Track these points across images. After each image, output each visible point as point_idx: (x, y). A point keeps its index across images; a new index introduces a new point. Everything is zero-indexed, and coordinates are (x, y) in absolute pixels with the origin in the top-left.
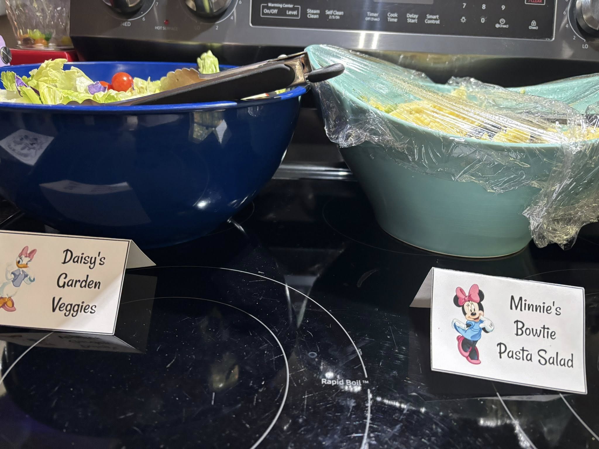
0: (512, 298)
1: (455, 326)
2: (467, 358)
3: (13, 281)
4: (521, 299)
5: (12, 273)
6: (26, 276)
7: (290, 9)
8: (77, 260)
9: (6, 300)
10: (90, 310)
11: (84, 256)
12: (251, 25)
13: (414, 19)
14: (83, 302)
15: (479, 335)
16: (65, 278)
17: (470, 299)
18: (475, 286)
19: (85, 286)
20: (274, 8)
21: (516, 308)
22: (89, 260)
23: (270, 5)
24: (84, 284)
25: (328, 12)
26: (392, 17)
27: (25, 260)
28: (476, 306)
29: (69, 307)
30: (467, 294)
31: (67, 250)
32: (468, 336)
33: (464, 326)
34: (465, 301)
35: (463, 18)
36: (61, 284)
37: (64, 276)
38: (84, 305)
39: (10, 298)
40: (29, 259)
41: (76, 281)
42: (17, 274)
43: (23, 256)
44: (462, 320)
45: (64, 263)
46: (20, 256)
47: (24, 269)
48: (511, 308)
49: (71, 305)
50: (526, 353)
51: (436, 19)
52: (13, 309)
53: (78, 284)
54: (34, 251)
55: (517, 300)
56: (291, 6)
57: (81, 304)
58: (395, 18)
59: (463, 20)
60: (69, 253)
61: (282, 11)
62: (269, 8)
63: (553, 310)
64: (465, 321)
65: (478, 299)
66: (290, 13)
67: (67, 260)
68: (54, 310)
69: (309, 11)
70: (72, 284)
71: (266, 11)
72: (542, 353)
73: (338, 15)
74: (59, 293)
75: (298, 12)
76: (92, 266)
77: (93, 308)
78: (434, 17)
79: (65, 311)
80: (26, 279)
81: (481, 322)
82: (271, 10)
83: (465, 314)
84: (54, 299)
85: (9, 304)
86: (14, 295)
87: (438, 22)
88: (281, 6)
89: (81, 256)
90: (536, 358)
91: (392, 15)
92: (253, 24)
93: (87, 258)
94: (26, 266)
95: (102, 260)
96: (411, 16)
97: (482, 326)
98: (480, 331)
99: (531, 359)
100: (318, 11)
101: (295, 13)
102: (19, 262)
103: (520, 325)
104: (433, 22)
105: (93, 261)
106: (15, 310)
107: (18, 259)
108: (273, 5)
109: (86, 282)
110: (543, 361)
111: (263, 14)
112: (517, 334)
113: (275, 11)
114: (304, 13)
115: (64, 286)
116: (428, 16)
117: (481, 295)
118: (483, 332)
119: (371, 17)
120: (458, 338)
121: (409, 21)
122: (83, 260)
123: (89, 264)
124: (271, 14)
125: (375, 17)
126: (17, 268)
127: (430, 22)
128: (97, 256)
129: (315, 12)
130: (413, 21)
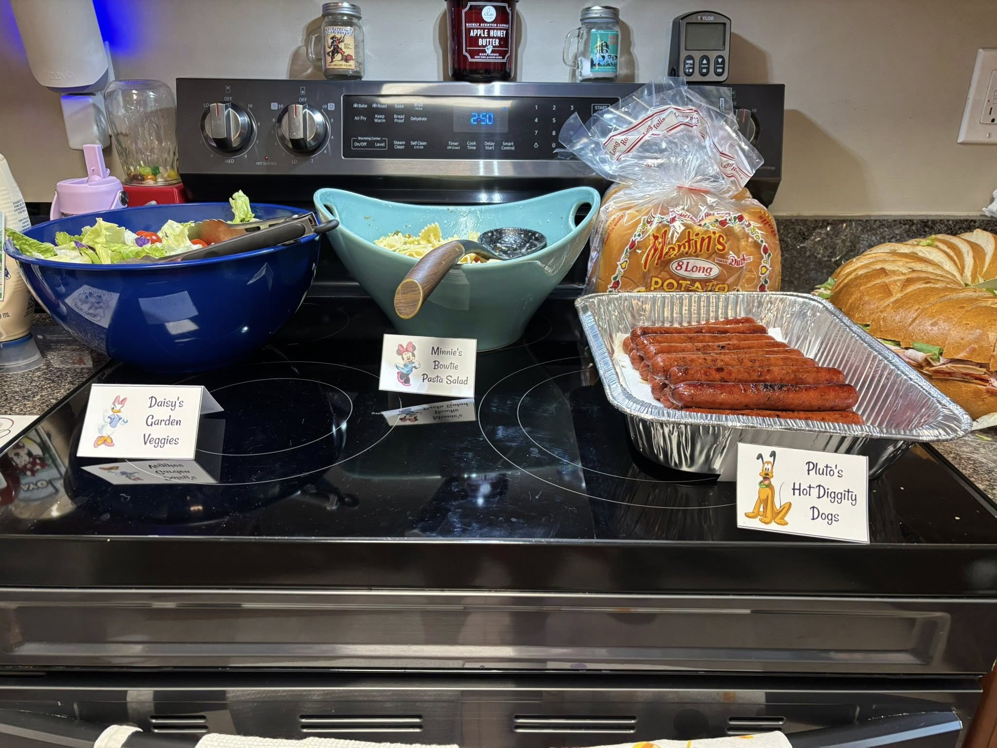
0: (433, 348)
1: (397, 366)
2: (402, 383)
3: (110, 423)
4: (438, 348)
5: (109, 417)
6: (120, 419)
7: (378, 142)
8: (161, 404)
9: (106, 438)
10: (174, 442)
11: (166, 401)
12: (343, 158)
13: (491, 146)
14: (168, 436)
15: (411, 370)
16: (152, 419)
17: (407, 350)
18: (410, 343)
19: (169, 424)
20: (364, 141)
21: (435, 354)
22: (170, 404)
23: (359, 138)
24: (167, 422)
25: (413, 143)
26: (471, 146)
27: (118, 407)
28: (410, 354)
29: (157, 440)
30: (405, 348)
31: (152, 397)
32: (405, 371)
33: (402, 366)
34: (404, 352)
35: (536, 144)
36: (149, 423)
37: (151, 417)
38: (169, 438)
39: (109, 436)
40: (121, 406)
41: (161, 421)
42: (113, 417)
43: (116, 404)
44: (401, 363)
45: (151, 407)
46: (114, 404)
47: (118, 414)
48: (432, 354)
49: (159, 439)
50: (439, 378)
51: (511, 146)
52: (112, 444)
53: (163, 423)
54: (124, 400)
55: (436, 349)
56: (379, 139)
57: (167, 438)
58: (474, 146)
59: (536, 145)
60: (154, 399)
61: (371, 144)
62: (360, 141)
63: (457, 354)
64: (403, 363)
65: (412, 350)
66: (378, 145)
67: (152, 405)
68: (145, 443)
69: (395, 142)
70: (158, 422)
71: (357, 144)
72: (449, 378)
73: (423, 146)
74: (148, 430)
75: (386, 144)
76: (173, 408)
77: (177, 440)
78: (510, 144)
79: (154, 444)
80: (121, 421)
81: (413, 363)
82: (361, 143)
83: (403, 359)
84: (145, 435)
85: (109, 441)
86: (112, 433)
87: (513, 148)
88: (370, 139)
89: (163, 401)
90: (445, 380)
91: (472, 143)
92: (344, 157)
93: (168, 403)
94: (119, 411)
95: (181, 403)
96: (488, 144)
97: (413, 365)
98: (412, 369)
99: (442, 382)
100: (404, 143)
101: (383, 145)
102: (113, 408)
103: (437, 363)
104: (508, 148)
105: (173, 404)
106: (114, 445)
107: (113, 406)
108: (362, 139)
109: (169, 421)
110: (449, 382)
111: (354, 147)
112: (435, 369)
113: (365, 144)
114: (391, 145)
115: (151, 425)
116: (504, 144)
117: (414, 348)
118: (414, 369)
119: (452, 146)
120: (398, 373)
121: (487, 148)
122: (166, 404)
123: (171, 407)
124: (361, 147)
125: (455, 146)
126: (113, 413)
127: (506, 148)
128: (176, 400)
129: (401, 143)
130: (490, 148)
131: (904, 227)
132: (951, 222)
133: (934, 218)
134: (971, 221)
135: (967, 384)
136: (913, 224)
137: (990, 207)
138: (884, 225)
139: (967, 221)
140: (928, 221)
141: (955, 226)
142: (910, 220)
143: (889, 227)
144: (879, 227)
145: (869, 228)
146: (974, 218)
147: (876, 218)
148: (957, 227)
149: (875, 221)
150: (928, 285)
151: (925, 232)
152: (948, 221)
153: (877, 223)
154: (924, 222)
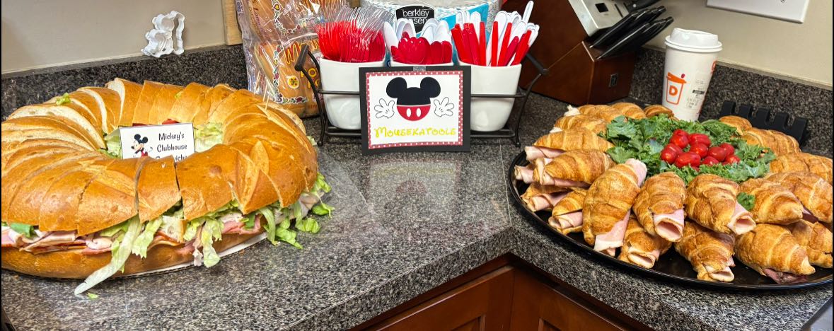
131: (68, 77)
132: (113, 67)
133: (96, 65)
134: (131, 63)
135: (65, 253)
136: (77, 73)
137: (146, 48)
138: (47, 78)
139: (127, 63)
140: (90, 69)
141: (118, 70)
142: (72, 71)
143: (54, 80)
144: (43, 81)
145: (32, 83)
146: (134, 60)
147: (37, 73)
148: (120, 70)
149: (37, 76)
150: (34, 156)
151: (92, 78)
152: (110, 66)
153: (39, 77)
154: (87, 70)
